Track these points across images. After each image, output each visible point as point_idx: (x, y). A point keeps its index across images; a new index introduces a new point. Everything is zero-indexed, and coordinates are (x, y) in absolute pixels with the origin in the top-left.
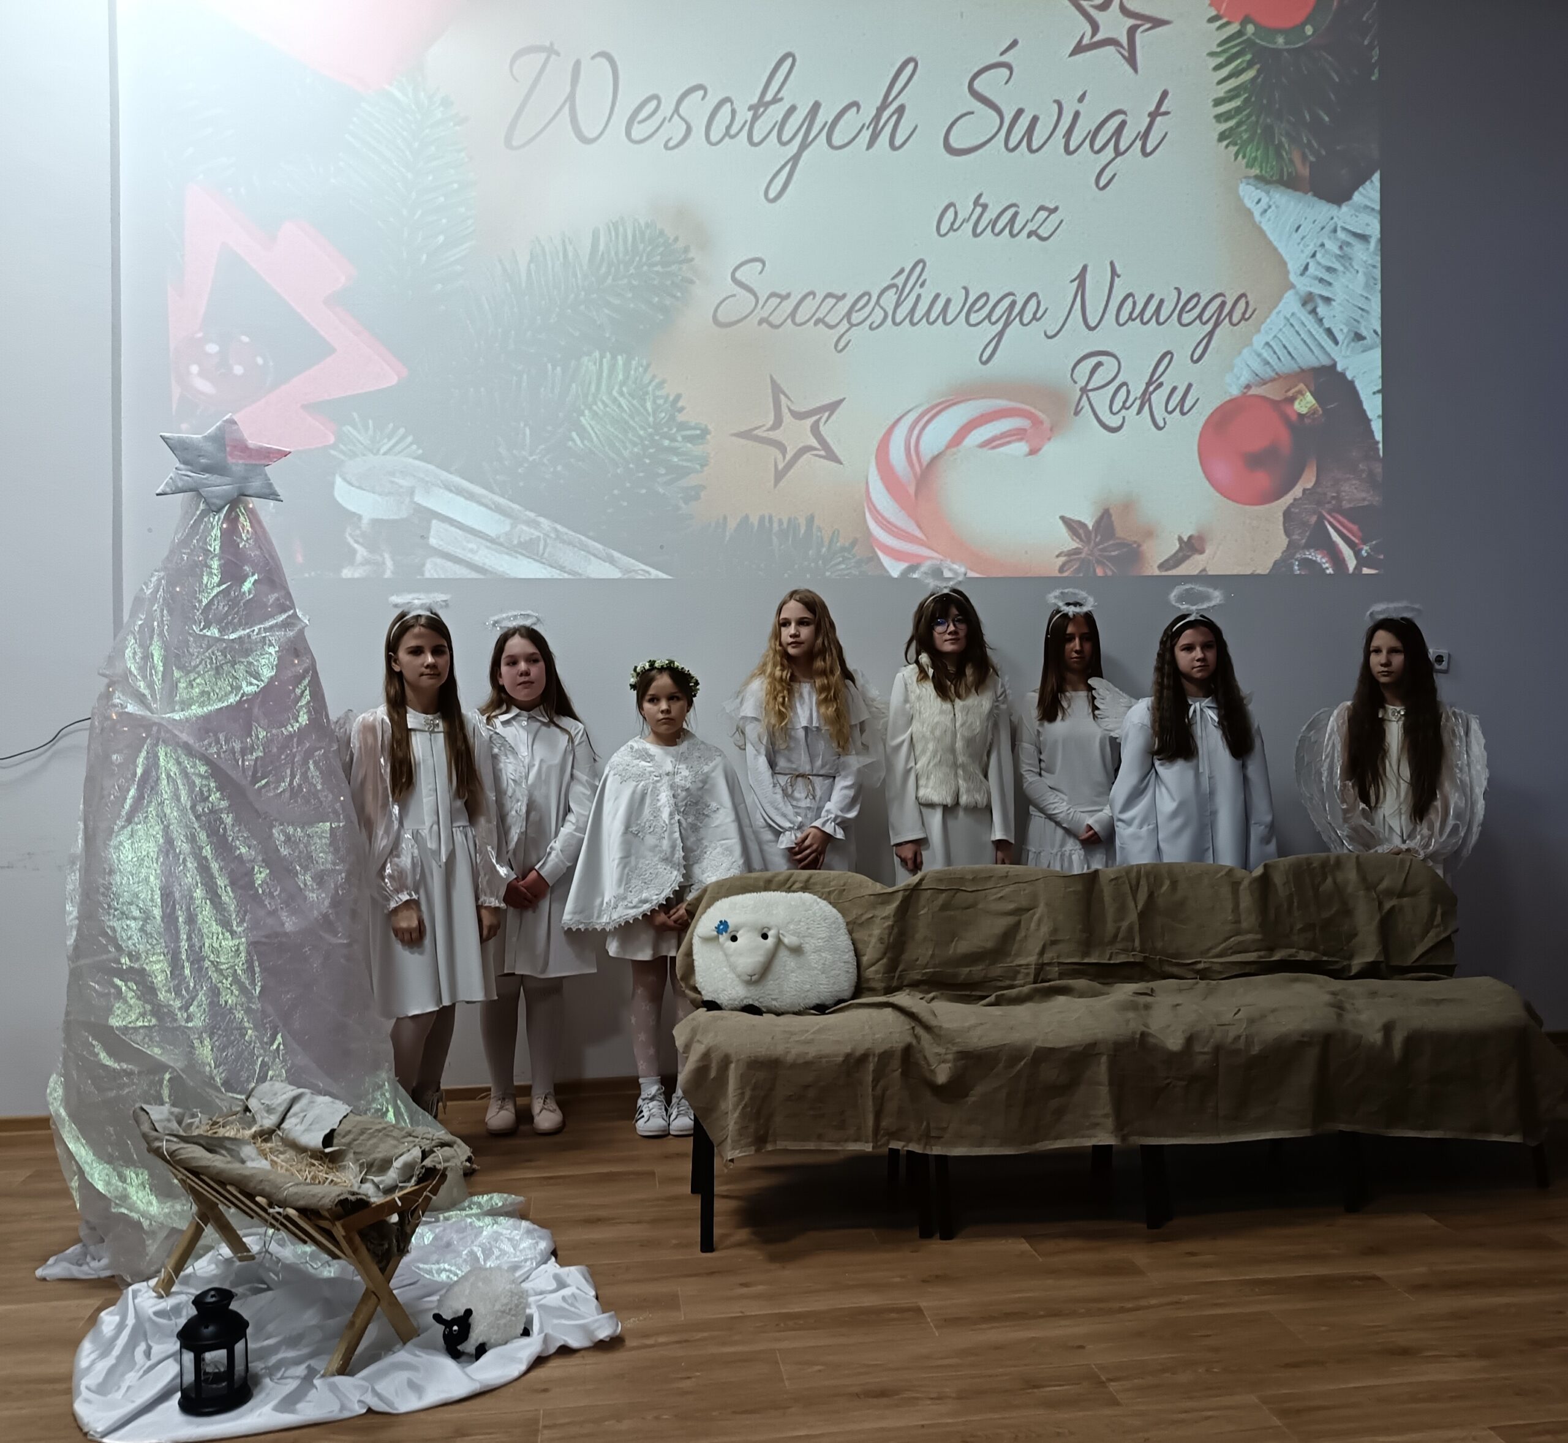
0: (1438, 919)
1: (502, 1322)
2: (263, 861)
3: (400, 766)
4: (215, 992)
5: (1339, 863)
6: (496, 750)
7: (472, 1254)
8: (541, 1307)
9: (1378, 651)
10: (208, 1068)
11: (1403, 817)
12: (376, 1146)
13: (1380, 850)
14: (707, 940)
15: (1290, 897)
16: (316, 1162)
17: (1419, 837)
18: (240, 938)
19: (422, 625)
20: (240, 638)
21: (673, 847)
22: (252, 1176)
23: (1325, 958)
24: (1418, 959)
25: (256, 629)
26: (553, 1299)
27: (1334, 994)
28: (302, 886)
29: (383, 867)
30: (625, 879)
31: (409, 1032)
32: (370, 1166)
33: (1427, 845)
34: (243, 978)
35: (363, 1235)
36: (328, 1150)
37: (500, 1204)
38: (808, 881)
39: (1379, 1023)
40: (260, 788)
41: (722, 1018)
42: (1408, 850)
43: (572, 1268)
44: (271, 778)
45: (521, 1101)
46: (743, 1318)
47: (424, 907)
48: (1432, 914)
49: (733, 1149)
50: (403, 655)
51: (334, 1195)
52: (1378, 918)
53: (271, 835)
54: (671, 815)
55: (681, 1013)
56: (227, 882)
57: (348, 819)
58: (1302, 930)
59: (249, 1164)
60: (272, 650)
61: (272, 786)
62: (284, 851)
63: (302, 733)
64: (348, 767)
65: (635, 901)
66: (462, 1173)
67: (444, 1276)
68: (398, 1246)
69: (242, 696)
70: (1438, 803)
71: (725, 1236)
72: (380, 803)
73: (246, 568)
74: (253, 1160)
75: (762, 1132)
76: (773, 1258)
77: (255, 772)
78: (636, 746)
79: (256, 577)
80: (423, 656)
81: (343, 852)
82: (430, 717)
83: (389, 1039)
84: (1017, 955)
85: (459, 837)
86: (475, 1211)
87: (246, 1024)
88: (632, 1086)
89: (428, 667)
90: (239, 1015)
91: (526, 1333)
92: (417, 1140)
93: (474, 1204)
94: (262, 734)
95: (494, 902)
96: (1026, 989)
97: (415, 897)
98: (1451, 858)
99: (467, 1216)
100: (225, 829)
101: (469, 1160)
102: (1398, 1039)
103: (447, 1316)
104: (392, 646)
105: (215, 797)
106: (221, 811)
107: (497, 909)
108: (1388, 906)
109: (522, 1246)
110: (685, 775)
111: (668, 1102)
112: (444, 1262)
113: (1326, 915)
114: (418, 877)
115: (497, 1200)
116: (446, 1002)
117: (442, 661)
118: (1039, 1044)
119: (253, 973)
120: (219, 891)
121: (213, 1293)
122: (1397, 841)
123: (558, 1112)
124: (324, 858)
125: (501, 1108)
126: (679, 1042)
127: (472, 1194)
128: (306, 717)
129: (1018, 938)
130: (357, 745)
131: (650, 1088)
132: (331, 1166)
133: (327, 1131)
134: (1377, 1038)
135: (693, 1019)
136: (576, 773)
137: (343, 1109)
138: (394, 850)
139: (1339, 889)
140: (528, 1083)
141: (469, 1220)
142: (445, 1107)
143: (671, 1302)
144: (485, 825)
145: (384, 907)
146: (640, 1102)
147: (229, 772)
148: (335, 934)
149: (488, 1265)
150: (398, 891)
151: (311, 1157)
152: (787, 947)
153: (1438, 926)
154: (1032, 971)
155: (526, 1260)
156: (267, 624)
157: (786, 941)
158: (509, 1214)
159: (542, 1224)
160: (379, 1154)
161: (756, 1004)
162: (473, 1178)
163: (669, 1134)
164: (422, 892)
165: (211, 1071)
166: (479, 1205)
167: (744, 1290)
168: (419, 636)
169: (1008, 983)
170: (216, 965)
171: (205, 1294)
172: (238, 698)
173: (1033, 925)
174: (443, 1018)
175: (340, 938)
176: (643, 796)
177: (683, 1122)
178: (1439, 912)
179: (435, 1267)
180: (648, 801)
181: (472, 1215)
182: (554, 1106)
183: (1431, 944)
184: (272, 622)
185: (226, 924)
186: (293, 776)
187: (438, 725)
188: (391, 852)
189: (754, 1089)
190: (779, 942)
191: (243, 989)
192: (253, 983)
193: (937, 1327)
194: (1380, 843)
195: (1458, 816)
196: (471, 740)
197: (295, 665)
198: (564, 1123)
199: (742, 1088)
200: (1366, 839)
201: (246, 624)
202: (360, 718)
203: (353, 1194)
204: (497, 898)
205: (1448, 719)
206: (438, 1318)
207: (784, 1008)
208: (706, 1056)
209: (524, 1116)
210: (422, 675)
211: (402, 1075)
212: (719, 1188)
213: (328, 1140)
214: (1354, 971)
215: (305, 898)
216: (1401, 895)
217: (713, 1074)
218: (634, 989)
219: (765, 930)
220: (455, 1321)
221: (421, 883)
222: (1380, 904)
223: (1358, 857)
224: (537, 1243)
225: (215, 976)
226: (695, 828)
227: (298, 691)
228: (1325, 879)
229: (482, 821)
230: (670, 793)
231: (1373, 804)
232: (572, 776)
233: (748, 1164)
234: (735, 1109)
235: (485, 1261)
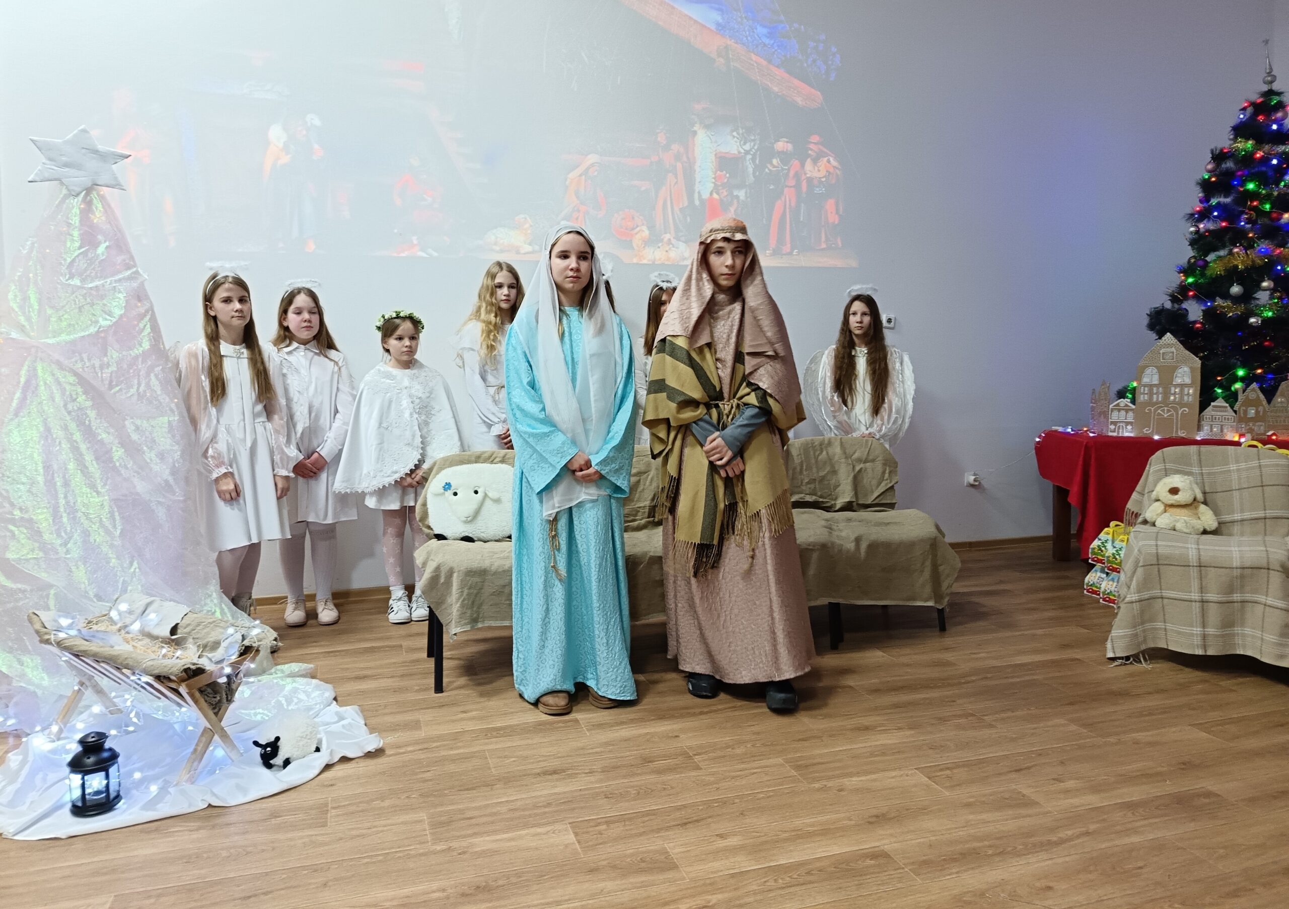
0: (887, 476)
1: (301, 743)
2: (119, 443)
3: (217, 383)
4: (86, 534)
5: (830, 443)
6: (285, 371)
7: (279, 702)
8: (327, 733)
9: (855, 314)
10: (83, 586)
11: (867, 414)
12: (208, 633)
13: (854, 435)
14: (437, 495)
15: (801, 464)
16: (165, 646)
17: (875, 426)
18: (104, 496)
19: (230, 283)
20: (97, 287)
21: (414, 436)
22: (118, 655)
23: (821, 500)
24: (876, 498)
25: (108, 280)
26: (334, 728)
27: (827, 520)
28: (148, 461)
29: (206, 451)
30: (380, 459)
31: (228, 560)
32: (205, 646)
33: (880, 430)
34: (107, 523)
35: (201, 691)
36: (174, 637)
37: (297, 670)
38: (504, 457)
39: (853, 537)
40: (115, 393)
41: (448, 545)
42: (870, 434)
43: (348, 707)
44: (123, 386)
45: (309, 604)
46: (463, 732)
47: (236, 476)
48: (884, 473)
49: (456, 627)
50: (217, 303)
51: (180, 665)
52: (852, 475)
53: (124, 426)
54: (411, 414)
55: (417, 544)
56: (93, 458)
57: (181, 414)
58: (808, 483)
59: (116, 648)
60: (121, 296)
61: (124, 391)
62: (135, 437)
63: (145, 355)
64: (179, 381)
65: (389, 472)
66: (269, 651)
67: (259, 717)
68: (227, 698)
69: (100, 327)
70: (886, 405)
71: (450, 682)
72: (202, 406)
73: (100, 237)
74: (120, 645)
75: (475, 616)
76: (482, 695)
77: (111, 382)
78: (382, 369)
79: (107, 244)
80: (232, 304)
81: (178, 437)
82: (238, 347)
83: (215, 564)
84: (638, 500)
85: (260, 429)
86: (280, 675)
87: (111, 555)
88: (387, 591)
89: (237, 311)
90: (105, 549)
91: (318, 750)
92: (238, 628)
93: (279, 670)
94: (115, 355)
95: (284, 473)
96: (643, 522)
97: (231, 470)
98: (893, 438)
99: (273, 678)
100: (90, 421)
101: (275, 640)
102: (864, 546)
103: (263, 742)
104: (208, 299)
105: (81, 398)
106: (86, 408)
107: (287, 478)
108: (857, 468)
109: (313, 696)
110: (418, 390)
111: (410, 600)
112: (259, 708)
113: (822, 474)
114: (232, 456)
115: (295, 667)
116: (255, 540)
117: (245, 307)
118: (652, 554)
119: (114, 520)
120: (87, 464)
121: (93, 735)
122: (863, 429)
123: (335, 610)
124: (166, 442)
125: (295, 609)
126: (419, 561)
127: (276, 664)
128: (148, 343)
129: (639, 490)
130: (185, 366)
131: (398, 592)
132: (176, 647)
133: (173, 625)
134: (851, 546)
135: (428, 546)
136: (341, 386)
137: (185, 609)
138: (214, 439)
139: (830, 459)
140: (313, 592)
141: (275, 681)
142: (255, 610)
143: (416, 725)
144: (279, 420)
145: (207, 477)
146: (391, 602)
147: (92, 382)
148: (174, 493)
149: (290, 708)
150: (218, 466)
151: (162, 642)
152: (491, 499)
153: (887, 480)
154: (647, 510)
155: (316, 704)
156: (117, 278)
157: (490, 495)
158: (304, 676)
159: (327, 681)
160: (212, 638)
161: (470, 535)
162: (276, 654)
163: (412, 621)
164: (234, 466)
165: (85, 588)
166: (282, 671)
167: (464, 715)
168: (229, 290)
169: (632, 518)
170: (86, 515)
171: (87, 736)
172: (96, 329)
173: (648, 483)
174: (253, 550)
175: (178, 496)
176: (390, 402)
177: (421, 612)
178: (887, 471)
179: (253, 712)
180: (393, 406)
181: (278, 677)
182: (332, 607)
183: (882, 491)
184: (121, 276)
185: (93, 486)
186: (139, 384)
187: (243, 353)
188: (212, 440)
189: (470, 588)
190: (486, 496)
191: (107, 532)
192: (115, 527)
193: (588, 730)
194: (854, 430)
195: (898, 412)
196: (267, 364)
197: (138, 307)
198: (339, 618)
199: (462, 588)
200: (846, 428)
201: (101, 277)
202: (186, 347)
203: (194, 664)
204: (287, 469)
205: (891, 355)
206: (256, 743)
207: (490, 538)
208: (438, 569)
209: (312, 615)
210: (233, 317)
211: (225, 588)
212: (446, 654)
213: (174, 631)
214: (838, 507)
215: (151, 469)
216: (866, 461)
217: (442, 580)
218: (384, 530)
219: (476, 489)
220: (268, 745)
221: (233, 461)
222: (854, 467)
223: (841, 439)
224: (323, 693)
225: (86, 523)
226: (427, 423)
227: (141, 325)
228: (822, 452)
229: (276, 417)
230: (409, 400)
231: (850, 407)
232: (338, 388)
233: (464, 637)
234: (457, 602)
235: (288, 706)
